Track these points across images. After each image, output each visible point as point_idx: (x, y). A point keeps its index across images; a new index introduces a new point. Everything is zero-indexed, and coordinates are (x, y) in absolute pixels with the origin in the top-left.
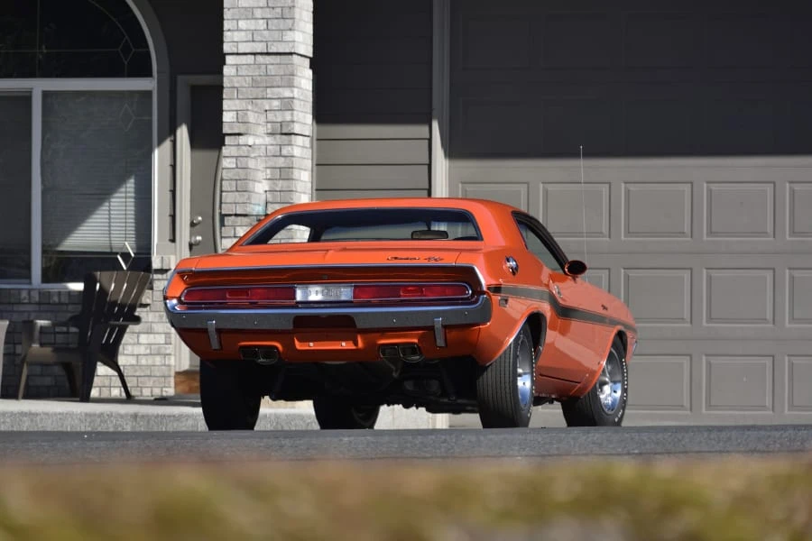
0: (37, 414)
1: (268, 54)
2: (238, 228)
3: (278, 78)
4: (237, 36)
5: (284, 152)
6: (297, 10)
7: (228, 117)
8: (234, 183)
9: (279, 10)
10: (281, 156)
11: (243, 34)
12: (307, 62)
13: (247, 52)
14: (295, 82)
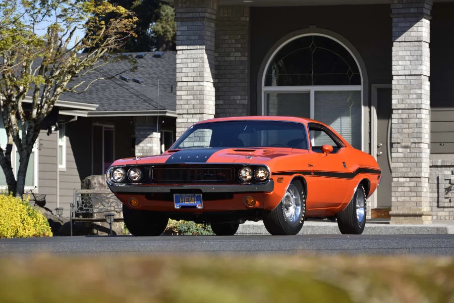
0: (314, 227)
1: (411, 75)
2: (399, 149)
3: (415, 85)
4: (398, 68)
5: (418, 116)
6: (423, 57)
7: (394, 102)
8: (397, 130)
9: (416, 57)
10: (417, 118)
11: (400, 67)
12: (427, 78)
13: (402, 74)
14: (423, 87)
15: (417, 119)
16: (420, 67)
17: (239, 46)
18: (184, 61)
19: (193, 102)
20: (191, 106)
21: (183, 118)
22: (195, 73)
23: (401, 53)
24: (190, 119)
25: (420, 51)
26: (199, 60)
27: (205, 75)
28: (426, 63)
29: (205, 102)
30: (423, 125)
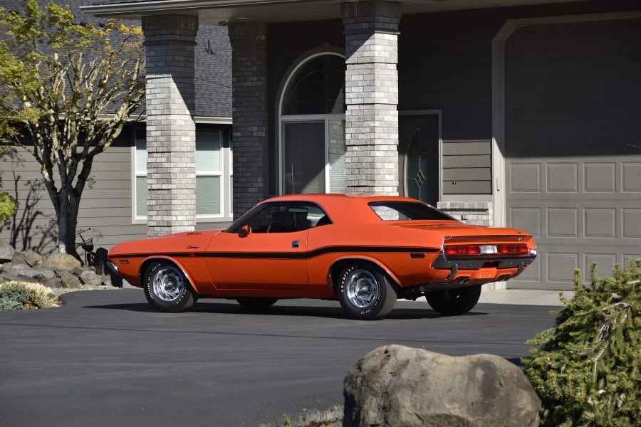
1: (364, 104)
3: (368, 117)
4: (351, 95)
5: (371, 154)
6: (376, 81)
7: (348, 137)
9: (368, 82)
10: (370, 156)
11: (354, 94)
12: (394, 107)
13: (355, 103)
14: (376, 119)
15: (370, 158)
16: (373, 95)
17: (255, 69)
18: (153, 91)
19: (162, 139)
20: (159, 144)
21: (153, 157)
22: (163, 105)
23: (354, 78)
24: (159, 159)
25: (372, 75)
26: (166, 90)
27: (173, 107)
28: (385, 89)
29: (173, 139)
30: (378, 165)
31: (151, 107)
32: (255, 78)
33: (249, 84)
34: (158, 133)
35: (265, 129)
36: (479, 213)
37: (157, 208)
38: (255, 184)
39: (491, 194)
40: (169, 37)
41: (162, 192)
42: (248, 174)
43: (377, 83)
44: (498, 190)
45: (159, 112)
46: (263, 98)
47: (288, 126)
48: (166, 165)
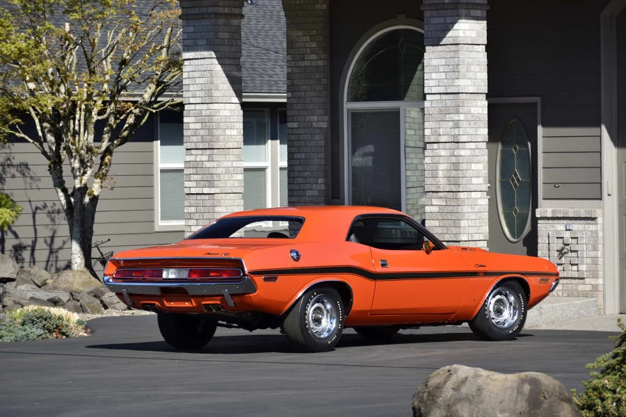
1: (446, 94)
4: (431, 83)
5: (456, 153)
6: (460, 66)
7: (427, 132)
9: (452, 67)
11: (434, 81)
12: (483, 97)
13: (436, 92)
14: (461, 111)
15: (454, 157)
16: (457, 82)
17: (314, 45)
18: (191, 75)
19: (202, 132)
20: (199, 138)
21: (191, 154)
22: (203, 92)
23: (435, 62)
24: (199, 157)
25: (456, 59)
26: (207, 74)
27: (216, 94)
28: (471, 75)
29: (215, 132)
30: (463, 166)
31: (189, 94)
32: (314, 57)
33: (307, 63)
34: (198, 126)
35: (326, 118)
36: (586, 222)
37: (197, 216)
38: (314, 186)
39: (601, 199)
40: (211, 10)
41: (203, 197)
42: (307, 173)
43: (462, 69)
44: (609, 195)
45: (198, 100)
46: (324, 81)
47: (355, 116)
48: (208, 165)
